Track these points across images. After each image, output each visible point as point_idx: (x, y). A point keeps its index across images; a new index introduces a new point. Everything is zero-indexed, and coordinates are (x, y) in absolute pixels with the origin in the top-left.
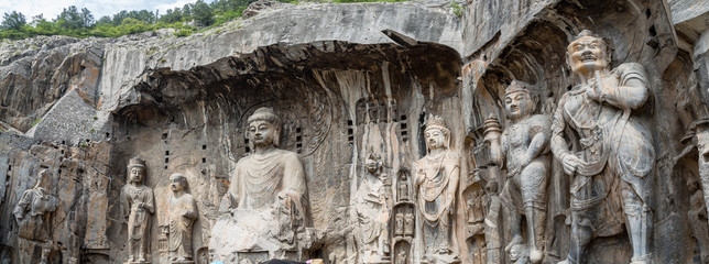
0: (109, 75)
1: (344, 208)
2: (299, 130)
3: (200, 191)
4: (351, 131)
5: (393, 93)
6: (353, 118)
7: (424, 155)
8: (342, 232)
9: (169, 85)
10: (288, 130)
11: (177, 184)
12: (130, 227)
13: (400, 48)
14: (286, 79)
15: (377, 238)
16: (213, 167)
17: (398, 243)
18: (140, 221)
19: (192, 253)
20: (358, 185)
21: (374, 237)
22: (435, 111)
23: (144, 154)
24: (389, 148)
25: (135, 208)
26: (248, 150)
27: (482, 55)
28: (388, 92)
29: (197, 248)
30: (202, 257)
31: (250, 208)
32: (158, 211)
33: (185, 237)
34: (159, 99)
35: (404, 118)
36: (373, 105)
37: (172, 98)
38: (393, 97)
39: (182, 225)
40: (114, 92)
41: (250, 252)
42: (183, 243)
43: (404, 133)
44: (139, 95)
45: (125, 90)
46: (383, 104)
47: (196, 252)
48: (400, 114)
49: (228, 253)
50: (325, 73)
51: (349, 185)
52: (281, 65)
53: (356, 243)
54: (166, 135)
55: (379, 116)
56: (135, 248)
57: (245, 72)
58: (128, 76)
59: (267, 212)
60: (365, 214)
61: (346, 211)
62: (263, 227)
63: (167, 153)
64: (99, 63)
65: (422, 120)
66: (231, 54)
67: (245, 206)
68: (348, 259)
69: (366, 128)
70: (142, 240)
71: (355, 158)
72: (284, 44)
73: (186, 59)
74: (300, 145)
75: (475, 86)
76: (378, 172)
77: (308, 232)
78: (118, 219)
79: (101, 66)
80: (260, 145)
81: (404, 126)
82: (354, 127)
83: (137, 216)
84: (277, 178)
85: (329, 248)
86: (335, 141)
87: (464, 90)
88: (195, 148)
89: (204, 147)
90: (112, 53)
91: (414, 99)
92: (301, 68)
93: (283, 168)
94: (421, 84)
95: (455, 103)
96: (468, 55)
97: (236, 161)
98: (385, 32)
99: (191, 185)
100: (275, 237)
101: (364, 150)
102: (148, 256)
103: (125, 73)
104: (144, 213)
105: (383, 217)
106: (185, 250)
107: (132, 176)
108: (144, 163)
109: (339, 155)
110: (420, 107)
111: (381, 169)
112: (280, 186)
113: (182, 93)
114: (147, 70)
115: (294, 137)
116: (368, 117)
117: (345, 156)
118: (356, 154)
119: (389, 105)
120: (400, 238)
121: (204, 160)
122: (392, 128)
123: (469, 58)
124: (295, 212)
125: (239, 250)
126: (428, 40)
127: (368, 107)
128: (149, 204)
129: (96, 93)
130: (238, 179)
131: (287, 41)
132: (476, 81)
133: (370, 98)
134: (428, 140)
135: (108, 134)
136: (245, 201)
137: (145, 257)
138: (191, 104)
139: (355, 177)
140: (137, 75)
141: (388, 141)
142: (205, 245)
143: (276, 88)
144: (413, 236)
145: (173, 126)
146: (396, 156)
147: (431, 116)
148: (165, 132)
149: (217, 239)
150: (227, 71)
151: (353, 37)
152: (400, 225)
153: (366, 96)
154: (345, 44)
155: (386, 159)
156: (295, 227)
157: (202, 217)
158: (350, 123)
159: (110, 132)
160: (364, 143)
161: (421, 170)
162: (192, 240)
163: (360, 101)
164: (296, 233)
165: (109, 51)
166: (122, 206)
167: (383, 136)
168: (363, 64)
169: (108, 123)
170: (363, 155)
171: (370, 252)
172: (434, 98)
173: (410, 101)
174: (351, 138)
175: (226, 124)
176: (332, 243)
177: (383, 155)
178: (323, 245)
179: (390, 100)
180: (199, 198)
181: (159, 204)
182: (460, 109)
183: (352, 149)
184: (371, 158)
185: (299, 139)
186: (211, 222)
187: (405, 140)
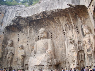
0: (6, 17)
1: (64, 53)
2: (51, 33)
3: (26, 49)
4: (64, 33)
5: (73, 21)
6: (64, 29)
7: (84, 36)
8: (64, 60)
9: (21, 21)
10: (49, 34)
11: (20, 47)
12: (7, 57)
13: (72, 8)
14: (48, 20)
15: (74, 61)
16: (30, 43)
17: (80, 61)
18: (10, 56)
19: (23, 65)
20: (68, 47)
21: (73, 60)
22: (84, 24)
23: (12, 39)
24: (75, 36)
25: (9, 53)
26: (39, 39)
27: (91, 5)
28: (72, 21)
29: (25, 64)
30: (26, 67)
31: (39, 54)
32: (15, 54)
33: (22, 61)
34: (18, 25)
35: (77, 27)
36: (69, 25)
37: (21, 24)
38: (73, 22)
39: (21, 58)
40: (7, 22)
41: (39, 65)
42: (21, 62)
43: (78, 31)
44: (13, 23)
45: (10, 21)
46: (71, 24)
47: (24, 65)
48: (76, 26)
49: (33, 66)
50: (56, 18)
51: (65, 47)
52: (46, 16)
53: (68, 62)
54: (19, 34)
55: (71, 28)
56: (8, 63)
57: (38, 19)
58: (11, 17)
59: (44, 55)
60: (70, 54)
61: (65, 54)
62: (43, 59)
63: (19, 39)
64: (4, 13)
65: (82, 27)
66: (35, 14)
67: (38, 54)
68: (67, 67)
69: (68, 31)
70: (10, 61)
71: (66, 40)
72: (47, 11)
73: (25, 14)
74: (52, 37)
75: (93, 14)
76: (73, 43)
77: (55, 60)
78: (4, 55)
79: (5, 14)
80: (42, 38)
81: (77, 29)
82: (65, 31)
83: (9, 55)
84: (46, 46)
85: (61, 64)
86: (61, 36)
87: (90, 16)
88: (26, 38)
89: (28, 38)
90: (8, 10)
91: (79, 21)
92: (51, 17)
93: (48, 44)
94: (79, 17)
95: (89, 20)
96: (88, 6)
97: (36, 42)
98: (68, 4)
99: (24, 48)
100: (46, 62)
101: (68, 37)
102: (11, 65)
103: (10, 17)
104: (11, 54)
105: (75, 55)
106: (22, 64)
107: (9, 44)
108: (12, 41)
109: (62, 39)
110: (80, 23)
111: (73, 42)
112: (47, 49)
113: (23, 23)
114: (16, 16)
115: (50, 35)
116: (68, 29)
117: (64, 39)
118: (66, 39)
119: (73, 24)
120: (81, 60)
121: (28, 41)
122: (74, 30)
123: (89, 7)
124: (51, 55)
125: (36, 65)
126: (78, 5)
127: (68, 26)
128: (13, 52)
129: (2, 21)
130: (36, 46)
131: (47, 10)
132: (92, 13)
133: (68, 23)
134: (84, 32)
135: (4, 33)
136: (38, 52)
137: (10, 66)
138: (25, 27)
139: (67, 45)
140: (13, 17)
141: (74, 34)
142: (27, 63)
143: (46, 23)
144: (85, 59)
145: (21, 32)
146: (77, 38)
147: (84, 25)
148: (18, 33)
149: (30, 62)
150: (34, 18)
151: (61, 7)
152: (80, 56)
153: (67, 23)
154: (60, 9)
155: (74, 39)
156: (51, 59)
157: (26, 56)
158: (64, 30)
159: (4, 32)
160: (68, 35)
161: (84, 41)
162: (24, 62)
163: (65, 24)
164: (51, 60)
165: (7, 10)
166: (5, 52)
167: (72, 33)
168: (65, 14)
169: (4, 30)
170: (68, 39)
171: (73, 64)
172: (83, 20)
173: (77, 22)
174: (64, 35)
175: (34, 32)
176: (62, 63)
177: (73, 38)
178: (59, 63)
179: (73, 23)
180: (26, 51)
181: (15, 52)
182: (91, 22)
183: (65, 37)
184: (70, 39)
185: (52, 36)
186: (29, 57)
187: (78, 33)
